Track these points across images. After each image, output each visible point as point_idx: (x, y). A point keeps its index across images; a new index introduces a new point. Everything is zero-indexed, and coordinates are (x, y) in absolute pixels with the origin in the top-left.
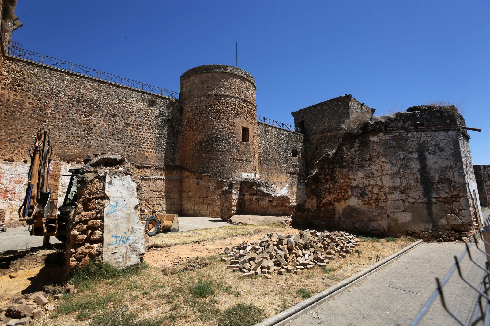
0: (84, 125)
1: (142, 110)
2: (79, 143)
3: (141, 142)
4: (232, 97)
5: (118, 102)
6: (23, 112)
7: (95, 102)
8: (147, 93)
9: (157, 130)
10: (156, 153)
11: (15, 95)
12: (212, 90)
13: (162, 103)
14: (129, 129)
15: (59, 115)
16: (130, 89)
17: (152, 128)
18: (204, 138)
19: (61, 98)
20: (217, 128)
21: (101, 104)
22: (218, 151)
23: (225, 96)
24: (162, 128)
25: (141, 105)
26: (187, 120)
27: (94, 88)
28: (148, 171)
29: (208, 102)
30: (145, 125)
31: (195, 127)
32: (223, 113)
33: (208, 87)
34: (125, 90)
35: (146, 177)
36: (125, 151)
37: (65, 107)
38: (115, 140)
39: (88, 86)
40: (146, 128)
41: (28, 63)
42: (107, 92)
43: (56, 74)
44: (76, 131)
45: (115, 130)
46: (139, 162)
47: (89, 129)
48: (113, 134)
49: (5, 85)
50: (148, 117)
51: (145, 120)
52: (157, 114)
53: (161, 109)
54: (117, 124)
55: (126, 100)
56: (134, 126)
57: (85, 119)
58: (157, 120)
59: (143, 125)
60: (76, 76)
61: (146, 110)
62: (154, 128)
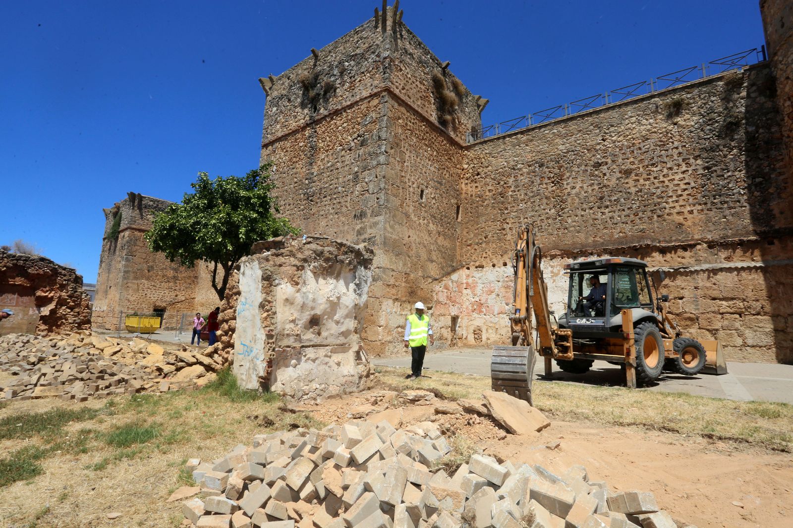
0: (554, 198)
1: (655, 132)
2: (550, 228)
3: (662, 197)
5: (603, 140)
6: (485, 204)
7: (565, 156)
8: (659, 95)
9: (699, 162)
10: (706, 212)
11: (476, 187)
13: (702, 96)
14: (630, 181)
15: (521, 195)
16: (620, 106)
17: (684, 160)
19: (520, 169)
21: (574, 154)
24: (713, 151)
25: (650, 124)
26: (788, 103)
27: (560, 136)
28: (687, 254)
30: (665, 160)
34: (610, 112)
35: (684, 268)
36: (629, 222)
37: (526, 181)
38: (607, 207)
39: (551, 136)
40: (669, 166)
41: (481, 143)
42: (580, 131)
43: (511, 140)
44: (544, 209)
45: (604, 189)
46: (662, 239)
47: (561, 202)
48: (601, 198)
49: (467, 179)
50: (671, 140)
51: (665, 151)
52: (692, 126)
53: (702, 110)
54: (606, 178)
55: (616, 128)
56: (641, 169)
57: (554, 188)
58: (696, 139)
59: (661, 162)
60: (533, 129)
61: (664, 130)
62: (689, 159)
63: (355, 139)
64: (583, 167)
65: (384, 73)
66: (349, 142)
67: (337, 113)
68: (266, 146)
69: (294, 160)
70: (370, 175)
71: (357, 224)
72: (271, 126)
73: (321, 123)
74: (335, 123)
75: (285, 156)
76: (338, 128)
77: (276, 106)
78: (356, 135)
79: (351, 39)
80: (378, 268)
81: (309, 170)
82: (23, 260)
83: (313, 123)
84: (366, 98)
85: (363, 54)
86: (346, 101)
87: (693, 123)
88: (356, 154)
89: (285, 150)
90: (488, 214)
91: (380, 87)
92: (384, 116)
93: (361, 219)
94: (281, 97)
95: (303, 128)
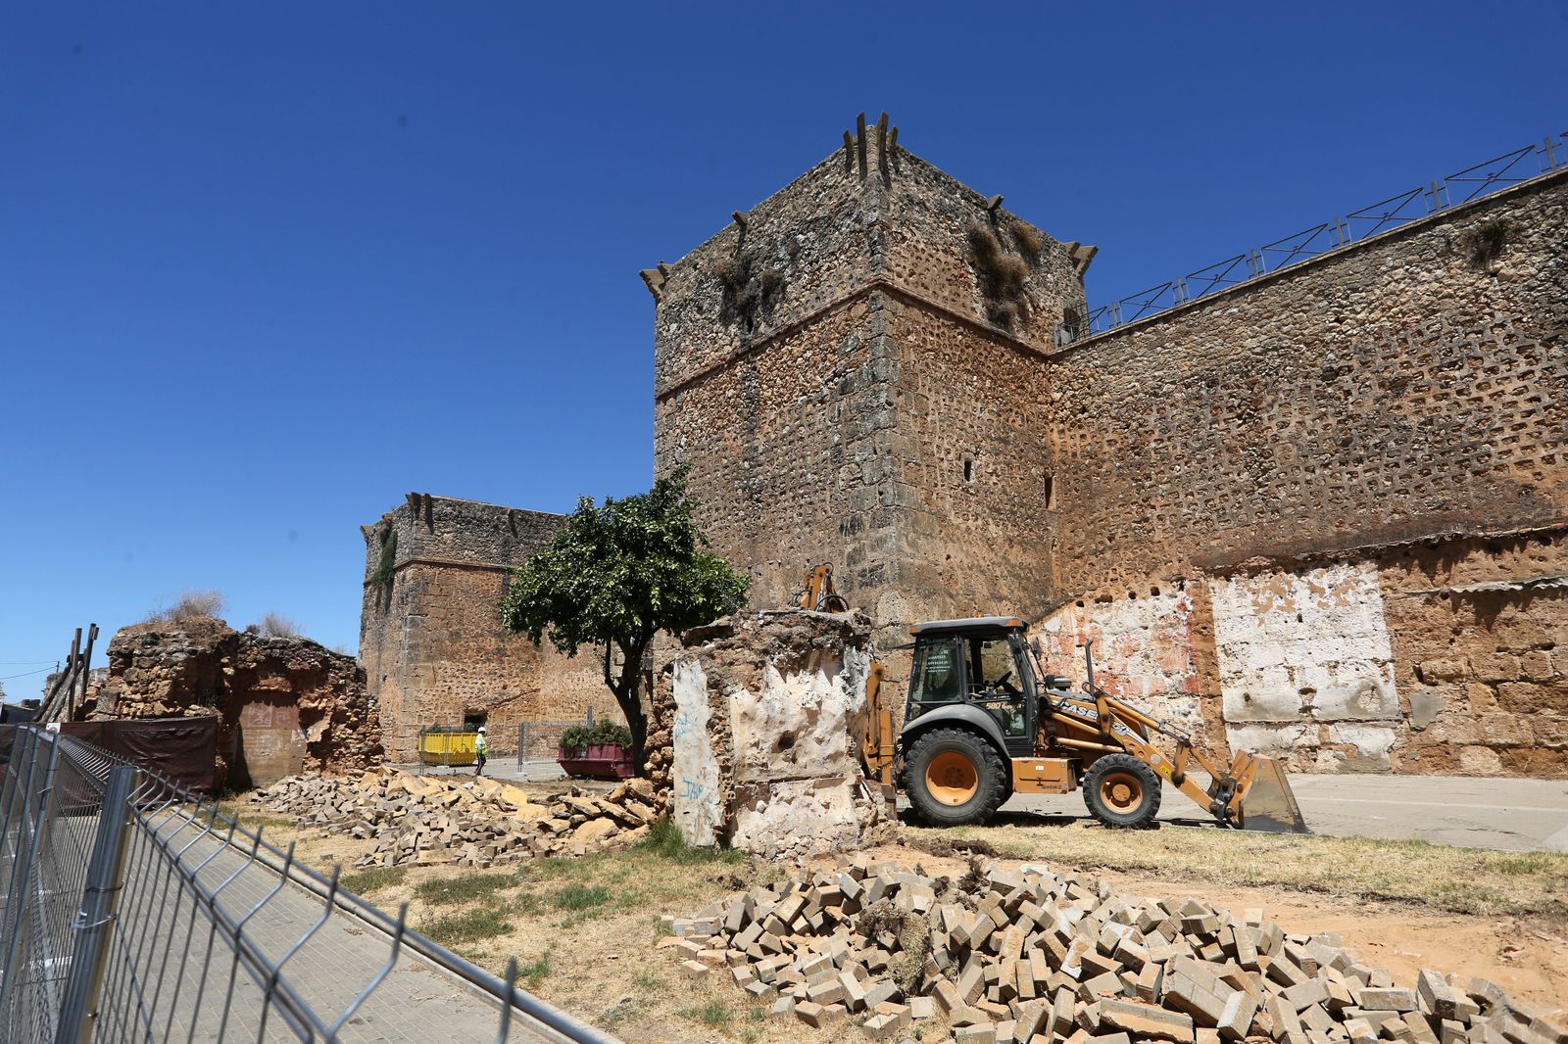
0: (1244, 449)
1: (1450, 296)
2: (1242, 511)
3: (1480, 433)
5: (1337, 320)
6: (1103, 470)
7: (1259, 361)
8: (1451, 218)
9: (1556, 351)
11: (1083, 436)
13: (1549, 212)
14: (1405, 402)
15: (1175, 448)
16: (1367, 248)
17: (1520, 350)
19: (1168, 395)
21: (1279, 356)
25: (1437, 280)
27: (1245, 319)
28: (1551, 550)
30: (1479, 352)
34: (1348, 262)
35: (1546, 581)
36: (1411, 489)
37: (1183, 417)
38: (1360, 460)
39: (1227, 322)
40: (1487, 364)
41: (1085, 346)
42: (1287, 305)
43: (1144, 335)
44: (1227, 474)
45: (1350, 423)
46: (1488, 521)
47: (1261, 455)
48: (1346, 443)
49: (1062, 422)
50: (1487, 310)
51: (1477, 333)
52: (1533, 276)
53: (1552, 240)
54: (1351, 399)
55: (1364, 294)
56: (1427, 377)
57: (1243, 427)
58: (1545, 303)
59: (1469, 358)
60: (1188, 310)
61: (1469, 289)
62: (1533, 346)
63: (829, 380)
64: (1300, 382)
65: (873, 254)
66: (818, 387)
67: (792, 331)
68: (663, 398)
69: (719, 423)
70: (863, 448)
71: (846, 543)
72: (670, 359)
73: (764, 352)
74: (790, 351)
75: (701, 416)
76: (795, 361)
77: (676, 322)
78: (830, 373)
79: (806, 190)
80: (892, 624)
81: (748, 442)
82: (281, 648)
83: (748, 352)
84: (843, 302)
85: (830, 218)
86: (806, 309)
87: (1533, 270)
88: (834, 409)
89: (700, 406)
90: (1110, 490)
91: (868, 281)
92: (880, 335)
93: (854, 534)
94: (684, 304)
95: (732, 363)
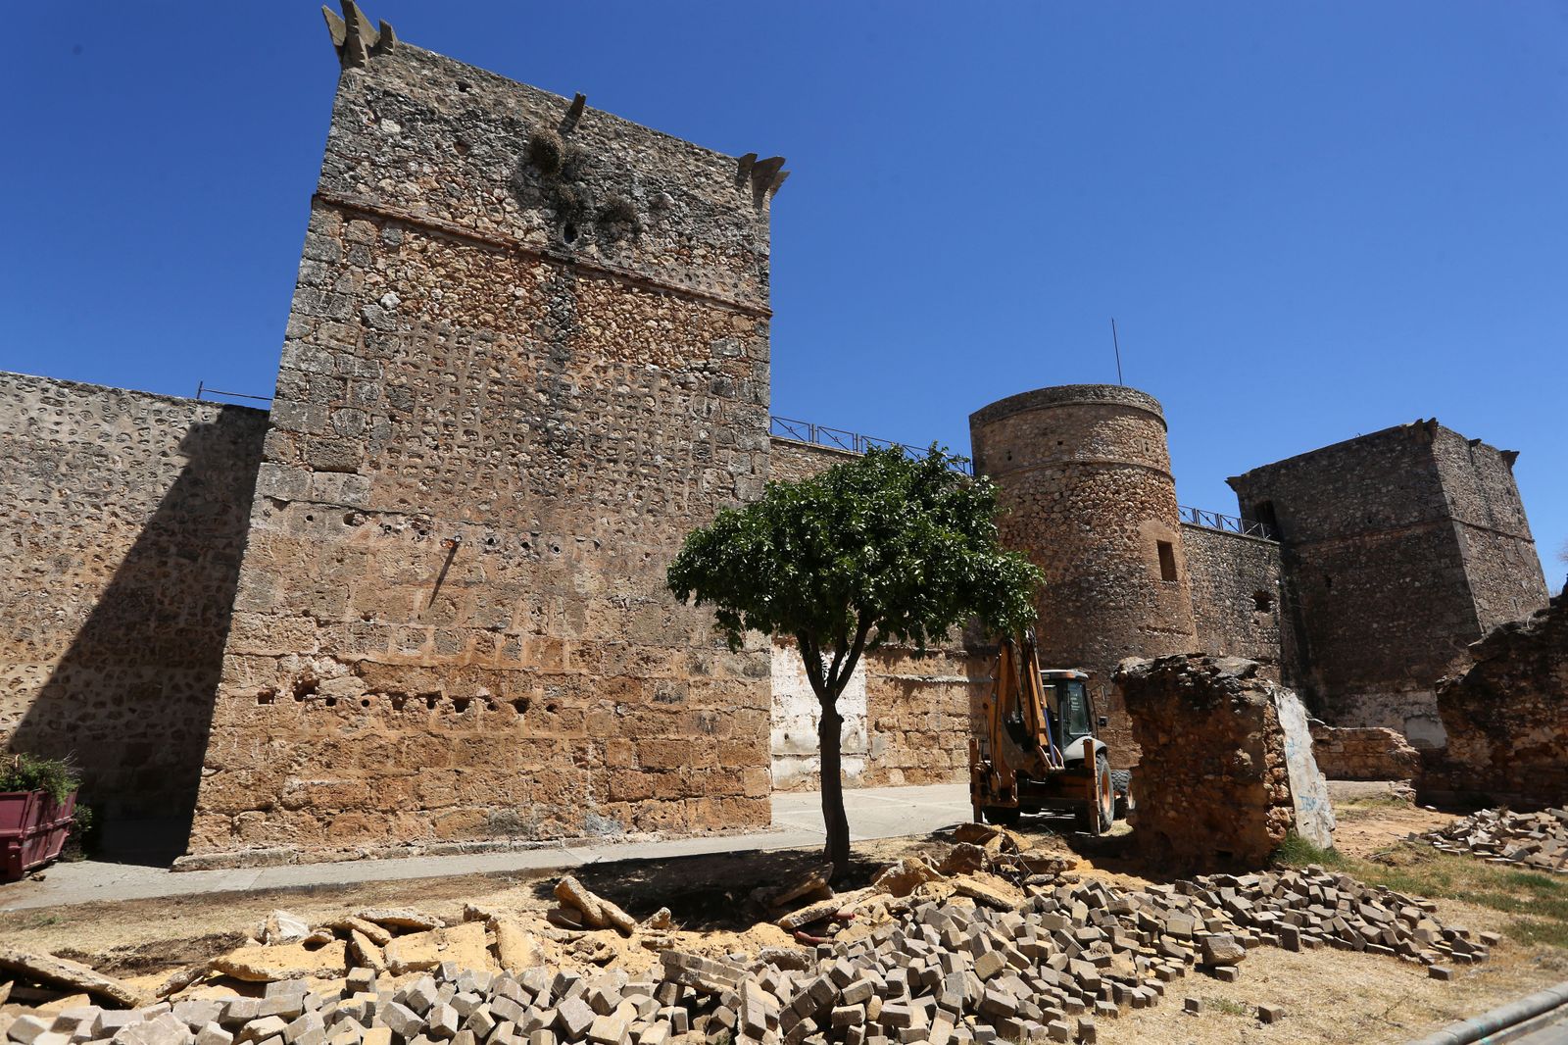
4: (1126, 466)
12: (1071, 452)
18: (1064, 576)
20: (1098, 549)
22: (1105, 607)
23: (1109, 465)
29: (1064, 481)
31: (1035, 547)
32: (1107, 508)
33: (1060, 443)
35: (930, 678)
63: (697, 369)
65: (762, 283)
66: (679, 367)
67: (644, 285)
68: (345, 210)
69: (487, 317)
70: (739, 462)
72: (374, 164)
73: (594, 280)
74: (638, 305)
75: (444, 287)
76: (647, 321)
77: (401, 123)
78: (701, 363)
79: (680, 156)
81: (549, 370)
83: (563, 262)
84: (724, 303)
85: (711, 209)
86: (670, 276)
88: (701, 403)
89: (442, 270)
91: (756, 304)
94: (426, 114)
95: (525, 255)
